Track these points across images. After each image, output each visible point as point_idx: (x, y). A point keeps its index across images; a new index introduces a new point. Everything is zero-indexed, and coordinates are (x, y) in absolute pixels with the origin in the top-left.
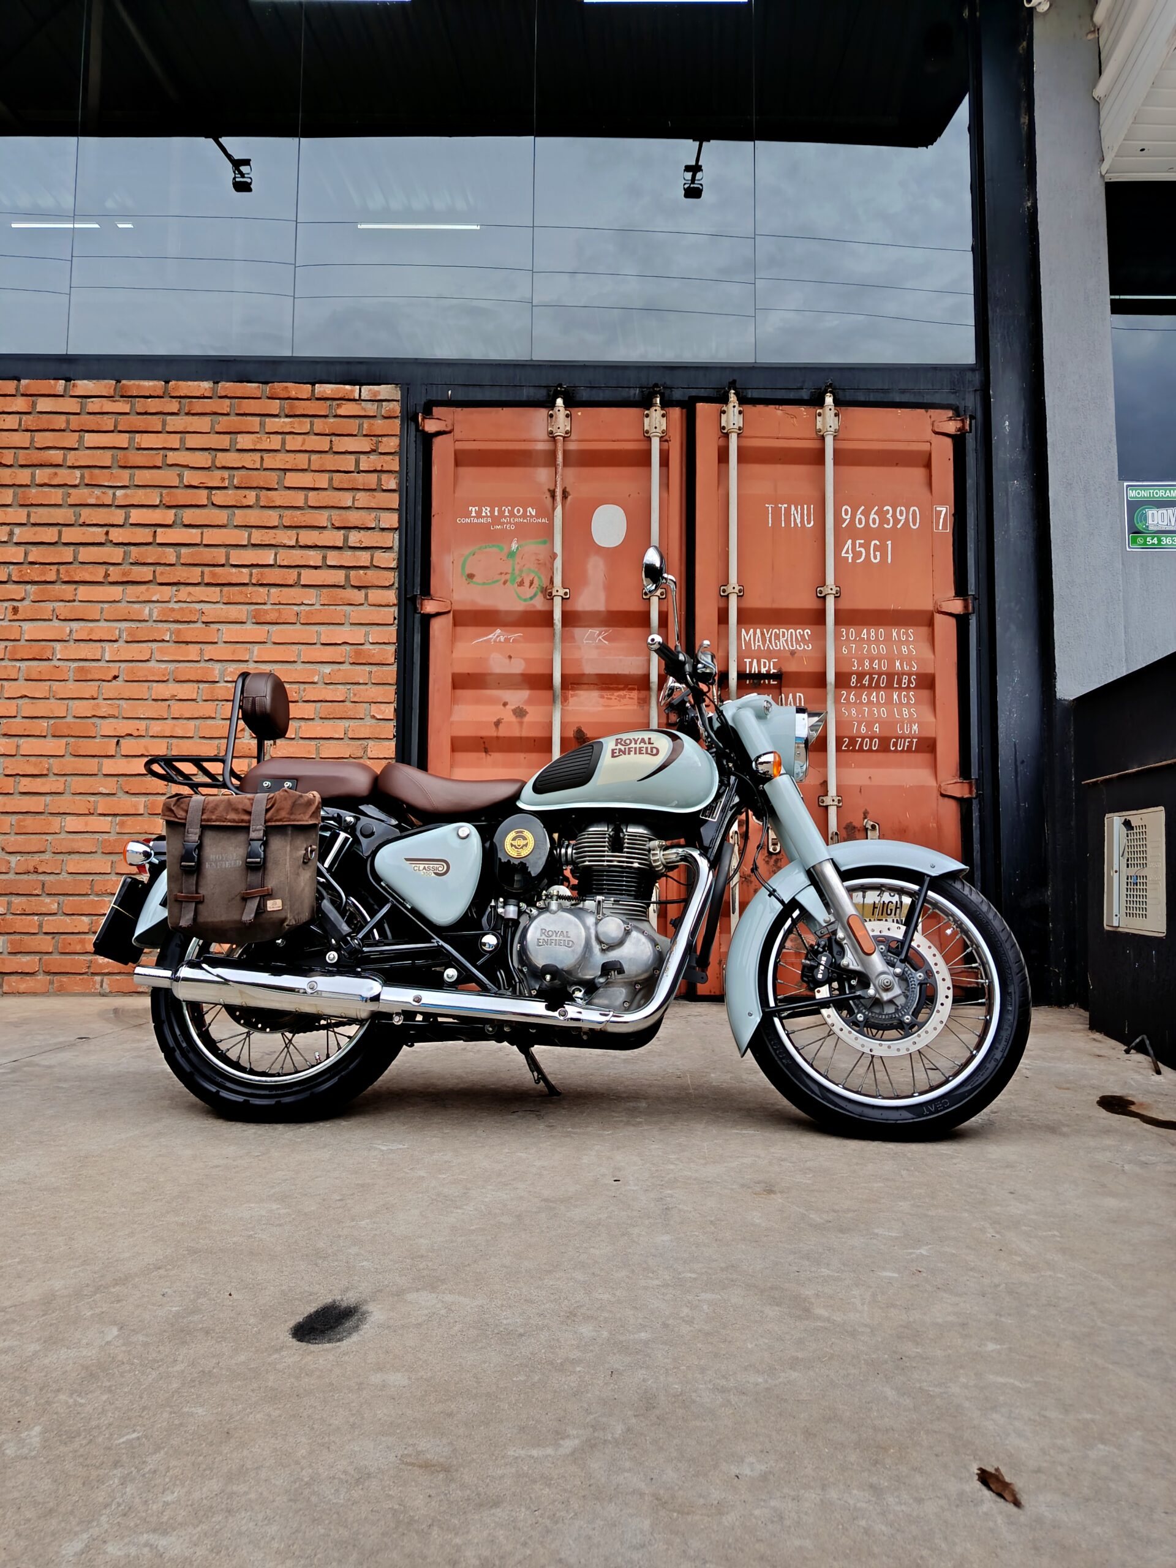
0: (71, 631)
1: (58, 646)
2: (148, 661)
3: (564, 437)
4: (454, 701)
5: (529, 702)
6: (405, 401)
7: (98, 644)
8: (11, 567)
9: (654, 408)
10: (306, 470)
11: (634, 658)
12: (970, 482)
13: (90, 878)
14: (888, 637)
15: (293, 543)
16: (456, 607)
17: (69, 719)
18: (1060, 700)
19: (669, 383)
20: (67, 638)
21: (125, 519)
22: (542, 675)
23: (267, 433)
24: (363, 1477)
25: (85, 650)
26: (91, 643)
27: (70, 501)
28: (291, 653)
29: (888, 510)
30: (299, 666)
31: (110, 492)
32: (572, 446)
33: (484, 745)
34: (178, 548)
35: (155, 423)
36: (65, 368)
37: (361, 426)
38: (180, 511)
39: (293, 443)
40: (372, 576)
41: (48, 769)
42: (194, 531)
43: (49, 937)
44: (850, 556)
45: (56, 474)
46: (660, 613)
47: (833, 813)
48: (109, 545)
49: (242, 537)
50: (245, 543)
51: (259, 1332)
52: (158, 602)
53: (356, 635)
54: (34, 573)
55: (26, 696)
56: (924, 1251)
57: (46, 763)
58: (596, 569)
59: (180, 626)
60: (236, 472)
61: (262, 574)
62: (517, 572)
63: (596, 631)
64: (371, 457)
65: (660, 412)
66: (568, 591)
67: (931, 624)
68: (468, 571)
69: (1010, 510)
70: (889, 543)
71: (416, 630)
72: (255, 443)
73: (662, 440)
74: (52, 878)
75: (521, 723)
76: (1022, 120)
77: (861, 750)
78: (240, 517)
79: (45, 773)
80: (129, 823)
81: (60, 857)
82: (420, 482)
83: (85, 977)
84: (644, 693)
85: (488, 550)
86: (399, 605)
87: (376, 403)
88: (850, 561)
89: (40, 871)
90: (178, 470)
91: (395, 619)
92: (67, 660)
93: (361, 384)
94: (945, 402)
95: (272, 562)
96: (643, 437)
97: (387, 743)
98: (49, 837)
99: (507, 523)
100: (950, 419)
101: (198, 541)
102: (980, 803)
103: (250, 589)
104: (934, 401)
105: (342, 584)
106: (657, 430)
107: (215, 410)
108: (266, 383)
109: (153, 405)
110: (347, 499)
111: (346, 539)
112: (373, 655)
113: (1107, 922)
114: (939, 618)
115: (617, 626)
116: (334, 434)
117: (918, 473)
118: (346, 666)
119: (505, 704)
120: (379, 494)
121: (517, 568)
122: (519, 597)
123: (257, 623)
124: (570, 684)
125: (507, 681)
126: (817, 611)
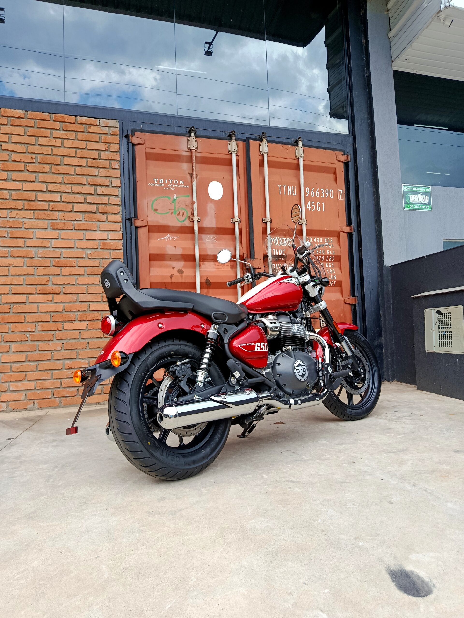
3: (195, 150)
4: (150, 267)
5: (184, 267)
6: (121, 128)
9: (232, 142)
10: (74, 157)
12: (351, 181)
14: (324, 241)
15: (69, 191)
16: (150, 224)
18: (386, 266)
19: (237, 131)
22: (190, 255)
23: (54, 138)
28: (71, 244)
29: (322, 190)
30: (76, 250)
32: (199, 155)
33: (165, 286)
34: (10, 191)
37: (100, 138)
38: (10, 173)
39: (67, 143)
40: (109, 208)
42: (18, 183)
44: (310, 208)
46: (239, 229)
49: (44, 187)
50: (45, 190)
53: (103, 235)
58: (211, 209)
59: (13, 230)
60: (39, 156)
61: (54, 205)
62: (177, 209)
63: (211, 236)
64: (106, 153)
65: (235, 143)
66: (199, 218)
67: (338, 236)
68: (154, 207)
69: (365, 193)
70: (323, 203)
71: (132, 234)
72: (48, 142)
73: (237, 155)
75: (182, 276)
76: (363, 41)
78: (42, 177)
85: (163, 198)
86: (123, 222)
87: (107, 128)
88: (310, 210)
90: (8, 152)
91: (121, 228)
93: (100, 119)
94: (340, 148)
95: (59, 200)
96: (227, 153)
99: (171, 187)
100: (342, 155)
101: (20, 188)
102: (359, 306)
103: (49, 212)
104: (337, 148)
105: (95, 211)
106: (235, 150)
107: (26, 125)
108: (54, 114)
110: (95, 172)
111: (96, 190)
112: (112, 244)
113: (428, 349)
114: (341, 234)
115: (220, 234)
116: (88, 141)
117: (332, 176)
118: (99, 250)
119: (173, 268)
120: (110, 170)
121: (177, 207)
122: (178, 220)
123: (53, 229)
124: (202, 259)
125: (174, 258)
126: (298, 230)
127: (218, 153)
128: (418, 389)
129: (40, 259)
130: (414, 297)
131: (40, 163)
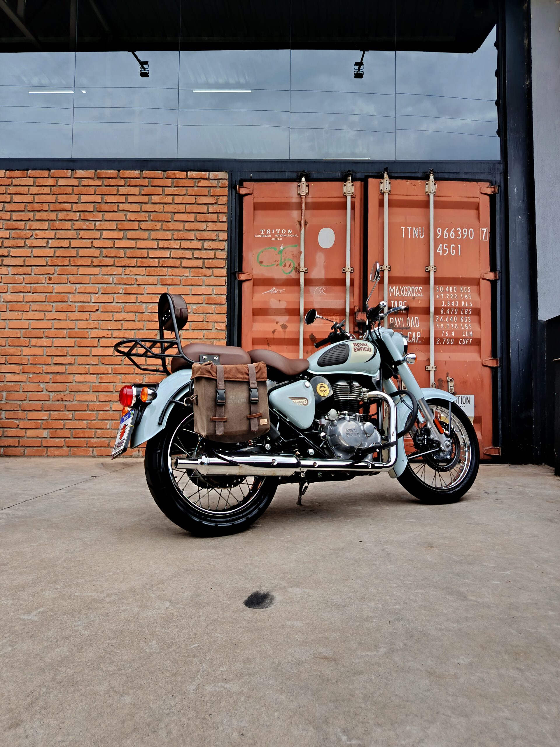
0: (76, 288)
1: (70, 295)
2: (112, 302)
4: (253, 321)
5: (288, 321)
6: (230, 179)
7: (89, 295)
8: (48, 258)
9: (348, 182)
10: (184, 212)
11: (338, 300)
12: (498, 217)
13: (87, 403)
14: (459, 290)
15: (178, 247)
16: (254, 277)
17: (76, 330)
18: (540, 321)
19: (355, 170)
20: (74, 292)
21: (100, 236)
22: (295, 309)
23: (166, 195)
24: (300, 663)
25: (83, 298)
26: (86, 295)
27: (75, 227)
29: (459, 230)
31: (93, 223)
32: (309, 200)
33: (268, 342)
34: (125, 250)
35: (114, 190)
36: (71, 165)
37: (209, 191)
38: (126, 232)
39: (178, 199)
40: (215, 263)
41: (67, 353)
42: (132, 241)
43: (68, 430)
44: (441, 252)
45: (68, 214)
46: (351, 279)
47: (432, 374)
48: (93, 248)
49: (155, 244)
50: (156, 247)
51: (230, 604)
52: (116, 275)
53: (208, 290)
54: (58, 261)
55: (56, 319)
56: (508, 573)
57: (66, 350)
58: (320, 258)
59: (127, 286)
60: (151, 214)
61: (164, 262)
62: (283, 260)
63: (320, 288)
64: (214, 206)
65: (351, 184)
66: (307, 269)
67: (479, 284)
68: (260, 260)
69: (517, 230)
70: (459, 246)
71: (236, 288)
72: (160, 199)
73: (352, 197)
74: (69, 403)
75: (285, 332)
76: (525, 42)
77: (445, 344)
78: (154, 235)
79: (65, 354)
80: (104, 378)
81: (73, 393)
82: (238, 218)
83: (85, 448)
84: (342, 317)
85: (269, 250)
86: (228, 276)
87: (217, 180)
88: (441, 254)
89: (64, 400)
90: (124, 213)
91: (226, 283)
92: (75, 302)
93: (209, 171)
94: (486, 179)
95: (168, 256)
96: (342, 196)
97: (222, 341)
98: (68, 384)
99: (278, 237)
100: (488, 187)
101: (134, 246)
102: (501, 369)
103: (159, 269)
104: (482, 178)
105: (201, 266)
106: (350, 192)
107: (142, 184)
108: (165, 171)
109: (112, 182)
110: (203, 226)
111: (203, 245)
112: (216, 300)
114: (482, 282)
115: (329, 286)
116: (197, 195)
117: (473, 212)
118: (203, 305)
119: (277, 323)
120: (218, 224)
121: (283, 258)
122: (284, 272)
123: (162, 285)
125: (278, 312)
126: (425, 278)
129: (150, 314)
131: (152, 221)
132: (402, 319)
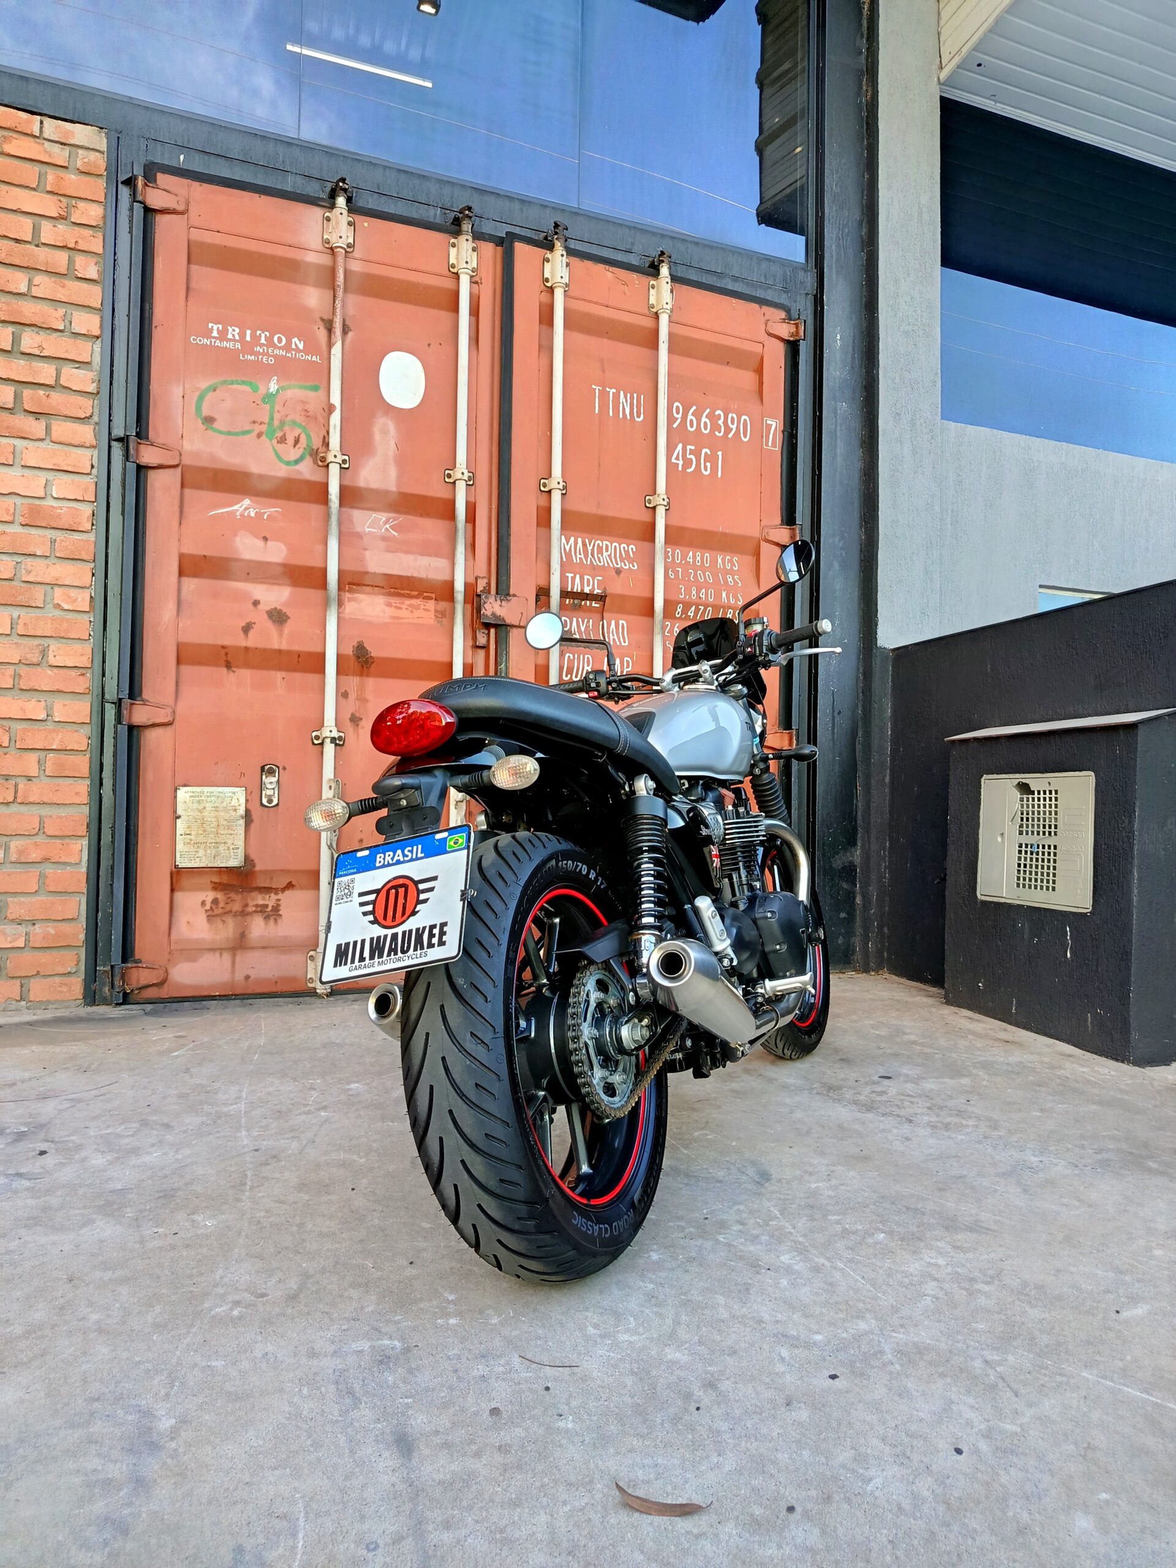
3: (346, 252)
5: (291, 602)
6: (113, 154)
9: (466, 237)
11: (435, 559)
12: (802, 397)
14: (714, 562)
16: (186, 461)
18: (881, 648)
19: (480, 210)
22: (311, 568)
29: (719, 415)
32: (355, 266)
37: (42, 176)
40: (57, 401)
44: (681, 463)
46: (467, 504)
53: (34, 484)
58: (385, 434)
62: (276, 423)
63: (382, 516)
64: (59, 226)
65: (471, 244)
66: (346, 458)
67: (757, 554)
68: (205, 412)
69: (838, 434)
70: (720, 453)
73: (473, 282)
75: (280, 632)
85: (235, 386)
86: (99, 447)
87: (67, 149)
88: (680, 469)
91: (92, 467)
93: (42, 115)
94: (777, 300)
96: (445, 272)
97: (77, 646)
99: (264, 354)
100: (783, 321)
104: (767, 297)
105: (11, 406)
106: (469, 266)
110: (19, 282)
111: (16, 339)
112: (60, 515)
113: (984, 891)
114: (763, 545)
115: (408, 513)
117: (747, 378)
118: (16, 529)
119: (256, 603)
120: (71, 283)
121: (277, 416)
122: (279, 458)
124: (349, 584)
125: (260, 572)
126: (643, 523)
127: (414, 266)
128: (949, 1002)
130: (954, 741)
132: (588, 622)
